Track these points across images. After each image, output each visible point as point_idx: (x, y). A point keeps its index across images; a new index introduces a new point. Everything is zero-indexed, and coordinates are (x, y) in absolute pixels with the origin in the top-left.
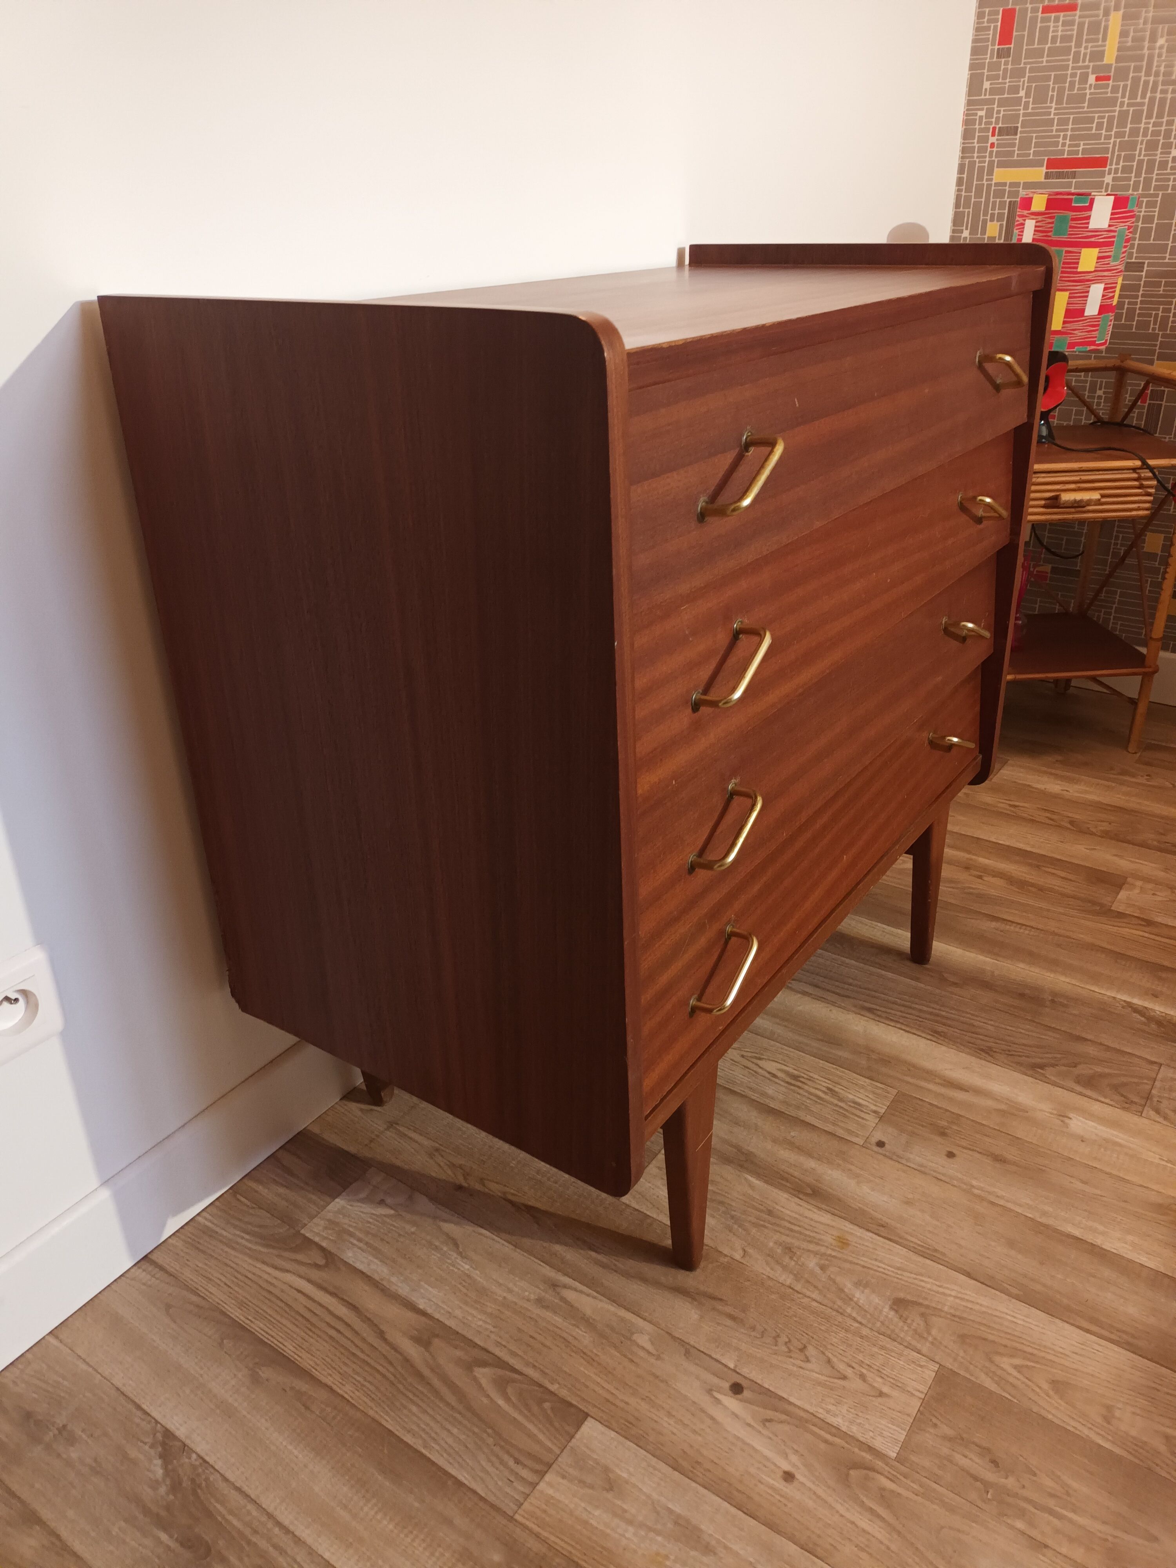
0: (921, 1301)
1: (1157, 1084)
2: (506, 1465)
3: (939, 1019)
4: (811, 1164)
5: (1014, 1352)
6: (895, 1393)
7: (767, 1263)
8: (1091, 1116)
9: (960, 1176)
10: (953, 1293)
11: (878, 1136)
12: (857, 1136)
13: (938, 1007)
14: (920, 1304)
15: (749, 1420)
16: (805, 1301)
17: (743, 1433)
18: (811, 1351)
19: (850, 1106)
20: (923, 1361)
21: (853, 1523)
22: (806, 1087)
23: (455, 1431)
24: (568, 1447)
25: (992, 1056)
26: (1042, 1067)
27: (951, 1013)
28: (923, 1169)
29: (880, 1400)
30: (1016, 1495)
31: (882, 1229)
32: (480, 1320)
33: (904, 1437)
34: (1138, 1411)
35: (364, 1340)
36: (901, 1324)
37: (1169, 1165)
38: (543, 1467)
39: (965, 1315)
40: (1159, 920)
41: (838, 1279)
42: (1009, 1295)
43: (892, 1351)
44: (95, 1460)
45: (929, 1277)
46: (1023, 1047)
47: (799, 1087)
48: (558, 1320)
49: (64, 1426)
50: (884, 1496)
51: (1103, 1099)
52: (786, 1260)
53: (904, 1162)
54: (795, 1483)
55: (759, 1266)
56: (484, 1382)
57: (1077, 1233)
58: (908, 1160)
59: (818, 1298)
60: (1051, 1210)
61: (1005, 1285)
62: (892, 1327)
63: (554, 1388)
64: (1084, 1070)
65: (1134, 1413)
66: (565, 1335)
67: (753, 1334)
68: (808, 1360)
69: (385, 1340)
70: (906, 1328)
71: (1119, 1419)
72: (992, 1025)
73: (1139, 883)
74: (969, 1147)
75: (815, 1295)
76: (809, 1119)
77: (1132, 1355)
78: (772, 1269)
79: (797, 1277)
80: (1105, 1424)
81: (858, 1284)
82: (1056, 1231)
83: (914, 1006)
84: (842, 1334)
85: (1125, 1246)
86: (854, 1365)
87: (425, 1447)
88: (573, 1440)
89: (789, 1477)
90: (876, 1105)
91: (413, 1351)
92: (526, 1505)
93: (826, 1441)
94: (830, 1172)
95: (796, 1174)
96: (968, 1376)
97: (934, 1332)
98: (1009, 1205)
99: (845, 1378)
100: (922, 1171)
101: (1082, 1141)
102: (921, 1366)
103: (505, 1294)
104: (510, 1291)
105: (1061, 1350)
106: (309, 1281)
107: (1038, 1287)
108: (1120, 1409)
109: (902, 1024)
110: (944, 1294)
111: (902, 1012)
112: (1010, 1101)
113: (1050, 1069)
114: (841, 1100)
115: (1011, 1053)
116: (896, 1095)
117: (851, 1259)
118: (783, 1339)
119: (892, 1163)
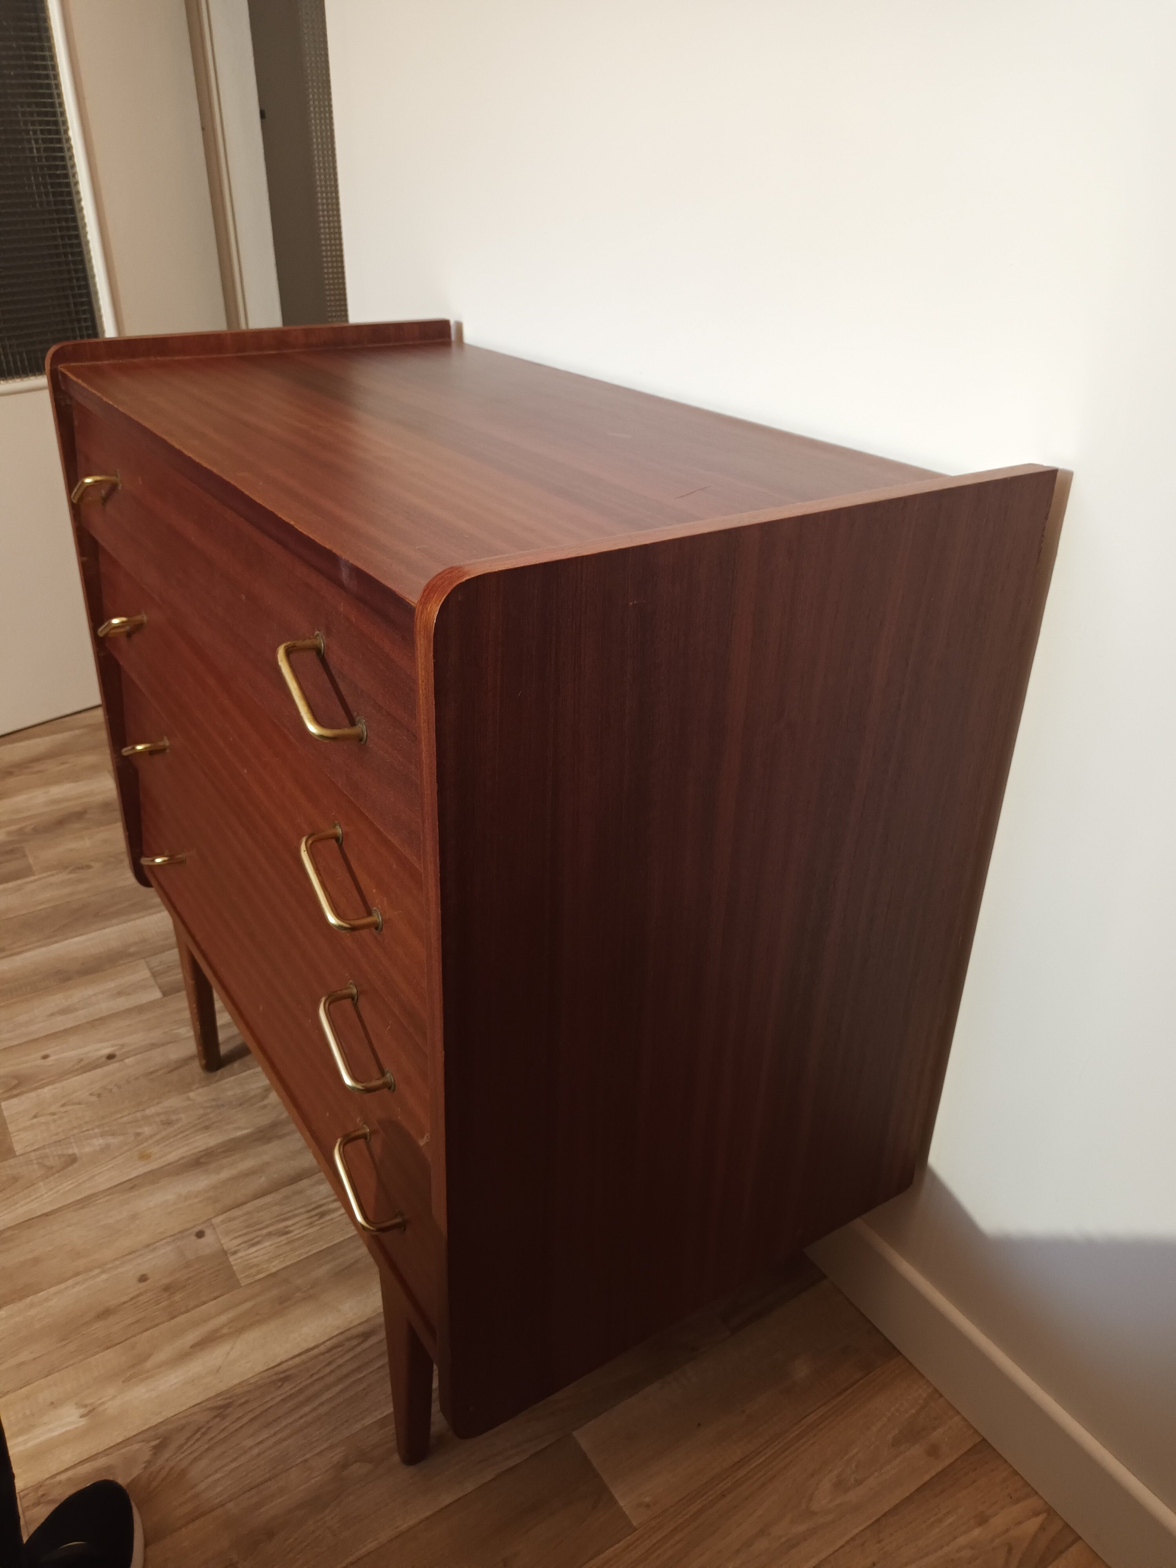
0: (61, 1173)
3: (301, 1398)
4: (225, 1174)
6: (28, 1123)
8: (65, 1440)
9: (120, 1270)
10: (45, 1196)
11: (209, 1238)
12: (223, 1222)
14: (58, 1172)
15: (89, 1054)
16: (126, 1112)
17: (87, 1049)
18: (94, 1099)
19: (257, 1237)
20: (29, 1149)
22: (305, 1216)
24: (156, 985)
25: (212, 1409)
26: (157, 1449)
27: (301, 1417)
28: (151, 1248)
29: (33, 1115)
31: (131, 1185)
36: (60, 1153)
38: (154, 975)
39: (26, 1191)
41: (121, 1138)
43: (50, 1138)
45: (70, 1190)
46: (196, 1454)
47: (309, 1211)
52: (163, 1117)
53: (169, 1240)
54: (40, 1058)
55: (174, 1102)
58: (168, 1243)
59: (120, 1121)
60: (29, 1314)
61: (16, 1232)
62: (63, 1147)
67: (133, 1078)
68: (91, 1094)
70: (54, 1153)
72: (251, 1448)
74: (137, 1300)
75: (125, 1119)
76: (269, 1199)
79: (146, 1118)
81: (108, 1146)
82: (13, 1301)
83: (340, 1387)
84: (87, 1119)
89: (45, 1057)
90: (241, 1257)
92: (144, 964)
93: (43, 1079)
95: (225, 1161)
97: (36, 1167)
98: (63, 1286)
99: (63, 1106)
100: (149, 1246)
101: (52, 1403)
102: (27, 1146)
109: (323, 1354)
110: (52, 1189)
111: (340, 1366)
112: (147, 1378)
113: (147, 1455)
114: (270, 1234)
115: (200, 1433)
116: (238, 1280)
117: (128, 1154)
118: (115, 1089)
119: (177, 1230)
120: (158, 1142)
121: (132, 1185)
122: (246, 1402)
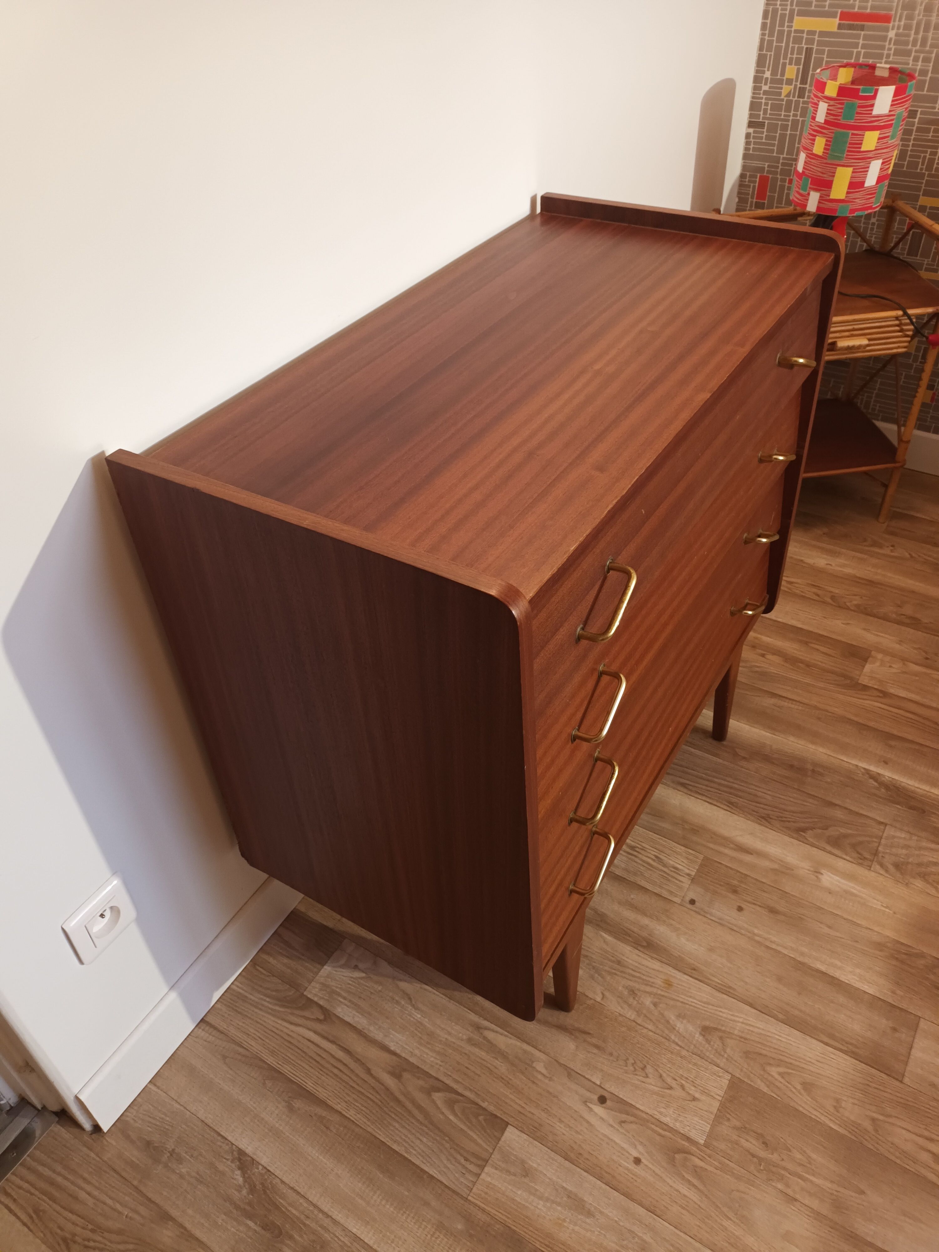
0: (720, 1027)
1: (883, 841)
2: (460, 1163)
3: (732, 791)
4: (645, 921)
5: (780, 1063)
6: (703, 1098)
7: (618, 1003)
8: (835, 871)
9: (746, 926)
10: (741, 1020)
11: (691, 895)
12: (676, 896)
13: (732, 780)
14: (720, 1030)
15: (611, 1122)
16: (645, 1031)
17: (607, 1131)
18: (649, 1070)
19: (671, 871)
20: (721, 1073)
21: (677, 1191)
22: (640, 856)
23: (425, 1140)
24: (497, 1147)
25: (769, 823)
26: (804, 830)
27: (741, 785)
28: (721, 921)
29: (694, 1103)
30: (777, 1166)
31: (694, 972)
32: (432, 1057)
33: (709, 1129)
34: (856, 1102)
35: (357, 1075)
36: (707, 1046)
37: (887, 910)
38: (483, 1162)
39: (748, 1037)
40: (892, 691)
41: (666, 1013)
42: (777, 1019)
43: (702, 1066)
44: (198, 1173)
45: (726, 1009)
46: (791, 814)
47: (636, 856)
48: (483, 1054)
49: (173, 1150)
50: (697, 1172)
51: (845, 857)
52: (631, 1000)
53: (708, 916)
54: (642, 1165)
55: (613, 1006)
56: (439, 1103)
57: (823, 968)
58: (711, 914)
59: (653, 1029)
60: (806, 950)
61: (775, 1012)
62: (701, 1048)
63: (485, 1105)
64: (833, 832)
65: (854, 1104)
66: (489, 1065)
67: (611, 1058)
68: (647, 1077)
69: (371, 1075)
70: (710, 1049)
71: (844, 1108)
72: (770, 795)
73: (880, 656)
74: (753, 901)
75: (650, 1027)
76: (643, 883)
77: (854, 1060)
78: (622, 1008)
79: (639, 1013)
80: (836, 1113)
81: (679, 1016)
82: (810, 968)
83: (716, 780)
84: (669, 1055)
85: (855, 977)
86: (677, 1078)
87: (407, 1152)
88: (500, 1142)
89: (637, 1161)
90: (688, 869)
91: (390, 1082)
92: (474, 1190)
93: (660, 1135)
94: (658, 927)
95: (635, 930)
96: (749, 1082)
97: (728, 1050)
98: (779, 948)
99: (671, 1088)
100: (721, 923)
101: (830, 893)
102: (719, 1077)
103: (446, 1036)
104: (450, 1034)
105: (810, 1060)
106: (315, 1032)
107: (797, 1013)
108: (845, 1101)
109: (707, 797)
110: (734, 1021)
111: (707, 786)
112: (781, 861)
113: (810, 832)
114: (665, 865)
115: (782, 819)
116: (703, 860)
117: (674, 997)
118: (631, 1061)
119: (700, 917)
120: (652, 985)
121: (693, 972)
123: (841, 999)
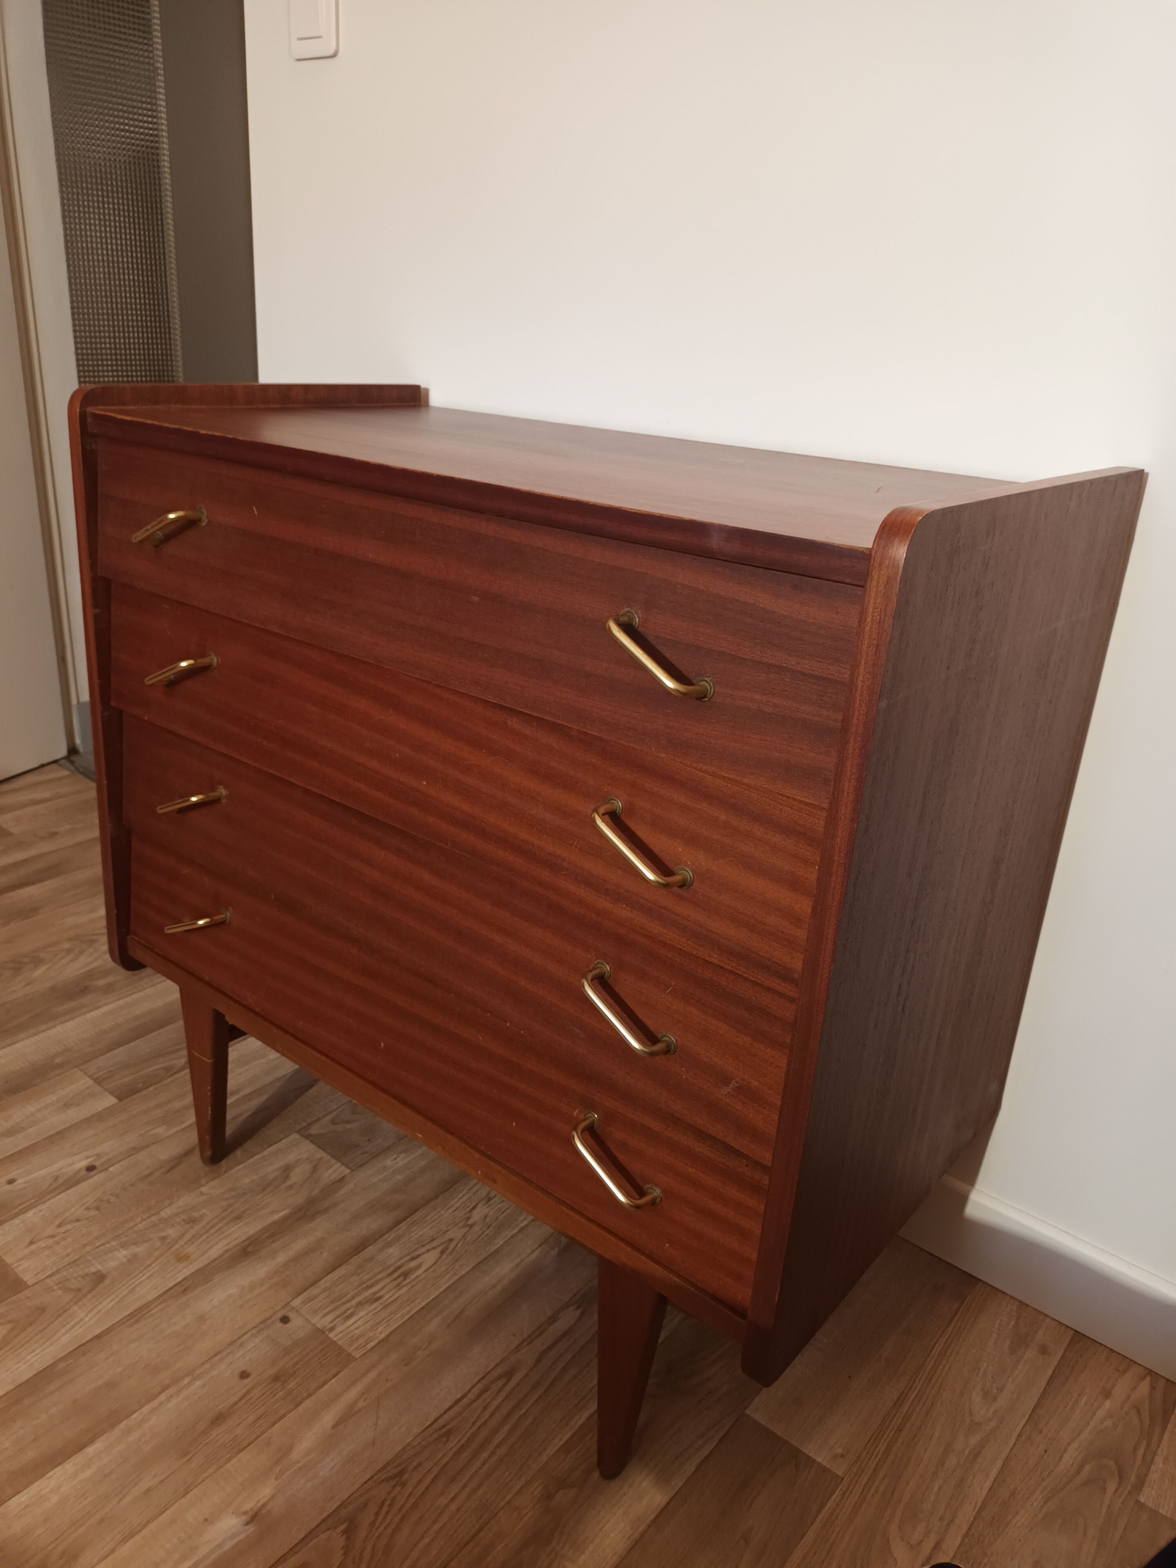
0: (94, 1293)
3: (474, 1446)
4: (281, 1258)
6: (27, 1251)
8: (241, 1552)
9: (214, 1373)
10: (87, 1319)
11: (296, 1321)
12: (303, 1303)
14: (90, 1291)
15: (63, 1170)
17: (57, 1166)
18: (93, 1213)
19: (348, 1309)
20: (41, 1277)
22: (388, 1280)
23: (147, 1050)
24: (104, 1091)
25: (387, 1480)
26: (349, 1533)
27: (484, 1464)
28: (238, 1344)
29: (28, 1241)
31: (182, 1289)
36: (80, 1273)
38: (98, 1081)
39: (61, 1319)
41: (146, 1245)
42: (61, 1360)
43: (61, 1260)
45: (112, 1307)
46: (393, 1526)
47: (390, 1274)
52: (184, 1217)
53: (254, 1331)
55: (186, 1200)
57: (90, 1450)
58: (254, 1336)
59: (136, 1228)
61: (71, 1361)
63: (150, 1088)
68: (87, 1209)
70: (75, 1275)
72: (447, 1506)
74: (249, 1397)
75: (141, 1226)
76: (341, 1271)
79: (164, 1221)
81: (134, 1256)
82: (103, 1432)
83: (506, 1428)
84: (96, 1234)
85: (48, 1490)
86: (65, 1235)
87: (144, 1039)
88: (108, 1094)
89: (11, 1182)
90: (342, 1332)
92: (80, 1073)
93: (20, 1205)
95: (274, 1245)
96: (8, 1300)
97: (60, 1292)
98: (155, 1403)
99: (59, 1226)
100: (235, 1343)
101: (206, 1520)
102: (37, 1274)
109: (474, 1401)
110: (91, 1311)
111: (498, 1408)
112: (301, 1468)
113: (341, 1541)
114: (360, 1304)
115: (386, 1506)
116: (349, 1354)
117: (162, 1259)
118: (113, 1199)
119: (258, 1320)
120: (191, 1241)
121: (184, 1288)
122: (420, 1464)
123: (31, 1454)
